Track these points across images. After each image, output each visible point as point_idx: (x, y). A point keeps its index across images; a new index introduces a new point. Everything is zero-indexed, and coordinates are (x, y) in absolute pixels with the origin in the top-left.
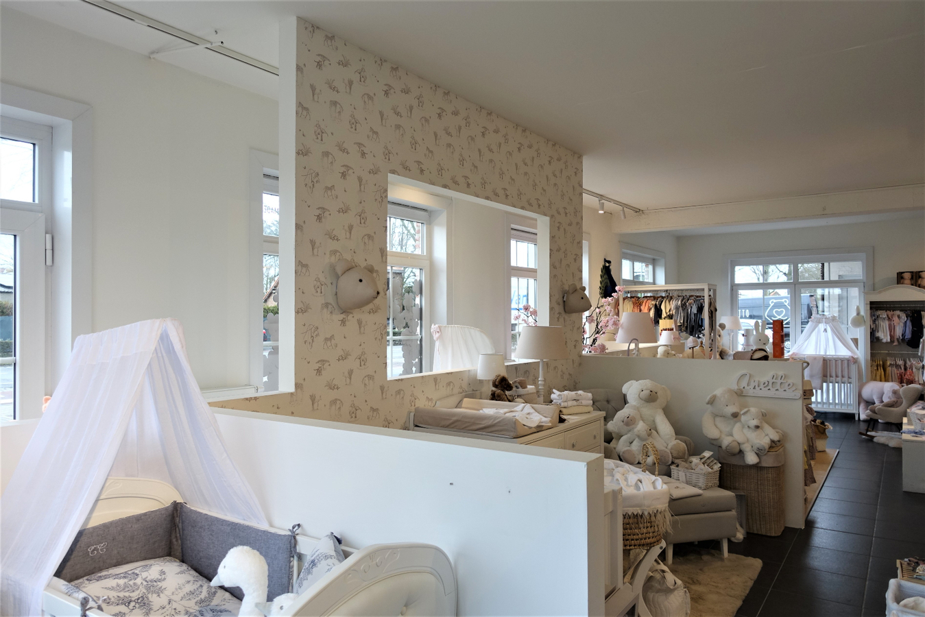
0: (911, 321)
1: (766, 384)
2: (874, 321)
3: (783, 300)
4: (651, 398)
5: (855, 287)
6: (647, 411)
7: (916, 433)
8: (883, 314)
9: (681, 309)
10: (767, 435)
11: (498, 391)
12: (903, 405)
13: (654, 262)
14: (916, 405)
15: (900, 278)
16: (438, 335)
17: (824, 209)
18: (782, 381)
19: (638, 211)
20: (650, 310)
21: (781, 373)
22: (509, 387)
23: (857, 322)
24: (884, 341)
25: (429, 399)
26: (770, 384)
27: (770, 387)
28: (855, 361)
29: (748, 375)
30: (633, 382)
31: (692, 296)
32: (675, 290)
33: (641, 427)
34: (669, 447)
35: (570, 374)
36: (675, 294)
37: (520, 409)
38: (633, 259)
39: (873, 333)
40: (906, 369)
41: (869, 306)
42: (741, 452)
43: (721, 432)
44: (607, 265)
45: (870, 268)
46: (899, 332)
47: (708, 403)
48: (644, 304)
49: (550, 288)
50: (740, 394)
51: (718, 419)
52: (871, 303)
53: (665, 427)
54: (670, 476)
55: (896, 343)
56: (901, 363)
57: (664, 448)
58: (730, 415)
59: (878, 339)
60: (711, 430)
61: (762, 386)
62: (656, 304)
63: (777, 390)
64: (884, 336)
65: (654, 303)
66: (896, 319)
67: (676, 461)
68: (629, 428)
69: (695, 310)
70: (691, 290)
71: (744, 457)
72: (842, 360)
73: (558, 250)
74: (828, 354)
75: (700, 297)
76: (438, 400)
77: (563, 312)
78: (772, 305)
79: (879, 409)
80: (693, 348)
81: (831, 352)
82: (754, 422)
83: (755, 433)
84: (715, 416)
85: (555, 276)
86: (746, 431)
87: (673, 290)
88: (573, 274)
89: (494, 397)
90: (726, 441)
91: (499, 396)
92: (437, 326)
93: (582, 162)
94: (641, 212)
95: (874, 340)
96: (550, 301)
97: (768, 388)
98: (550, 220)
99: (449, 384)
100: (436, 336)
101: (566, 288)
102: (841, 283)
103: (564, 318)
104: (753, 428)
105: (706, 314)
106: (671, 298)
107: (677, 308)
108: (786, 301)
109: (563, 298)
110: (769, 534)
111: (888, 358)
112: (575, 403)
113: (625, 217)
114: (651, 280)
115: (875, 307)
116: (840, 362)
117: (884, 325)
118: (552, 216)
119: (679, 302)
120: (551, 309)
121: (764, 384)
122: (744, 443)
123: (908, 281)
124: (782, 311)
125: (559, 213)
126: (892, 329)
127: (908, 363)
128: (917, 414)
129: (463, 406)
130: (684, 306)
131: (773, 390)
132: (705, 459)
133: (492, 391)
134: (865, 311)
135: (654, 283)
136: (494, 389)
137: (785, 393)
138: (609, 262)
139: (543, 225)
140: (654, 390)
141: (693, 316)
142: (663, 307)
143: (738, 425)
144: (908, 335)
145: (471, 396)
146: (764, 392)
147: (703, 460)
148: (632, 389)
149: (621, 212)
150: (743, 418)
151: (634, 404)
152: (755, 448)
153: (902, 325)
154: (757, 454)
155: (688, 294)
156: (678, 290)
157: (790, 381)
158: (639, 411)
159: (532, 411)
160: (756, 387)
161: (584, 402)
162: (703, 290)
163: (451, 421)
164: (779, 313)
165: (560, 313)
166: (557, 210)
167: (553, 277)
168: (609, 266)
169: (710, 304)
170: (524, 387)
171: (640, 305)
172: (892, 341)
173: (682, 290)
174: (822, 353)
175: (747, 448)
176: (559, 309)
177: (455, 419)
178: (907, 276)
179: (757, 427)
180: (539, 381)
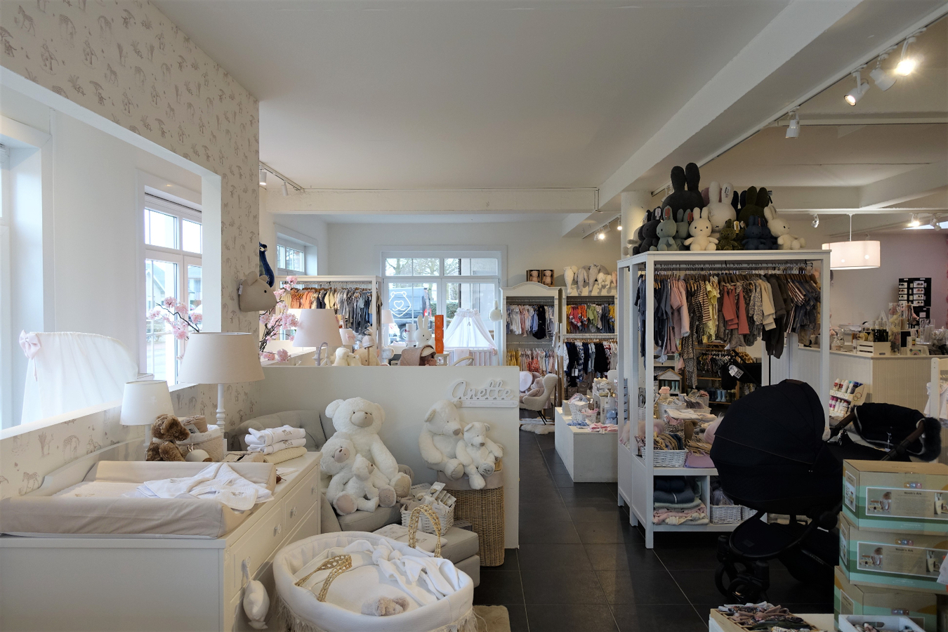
0: (538, 315)
1: (484, 393)
2: (509, 315)
3: (402, 293)
4: (366, 422)
5: (492, 282)
6: (362, 439)
7: (580, 424)
8: (516, 308)
9: (346, 303)
10: (491, 452)
11: (165, 444)
12: (544, 393)
13: (305, 250)
14: (573, 397)
15: (529, 275)
16: (33, 349)
17: (488, 205)
18: (500, 388)
19: (298, 189)
20: (311, 303)
21: (498, 380)
22: (183, 435)
23: (496, 316)
24: (517, 333)
25: (28, 476)
26: (488, 392)
27: (487, 396)
28: (495, 352)
29: (465, 383)
30: (340, 401)
31: (357, 289)
32: (339, 282)
33: (359, 462)
34: (393, 483)
35: (246, 394)
36: (339, 287)
37: (212, 474)
38: (288, 244)
39: (508, 326)
40: (532, 358)
41: (505, 301)
42: (465, 475)
43: (442, 453)
44: (263, 249)
45: (505, 265)
46: (528, 324)
47: (426, 421)
48: (304, 297)
49: (223, 277)
50: (459, 406)
51: (437, 438)
52: (508, 298)
53: (385, 459)
54: (400, 523)
55: (525, 335)
56: (529, 353)
57: (387, 486)
58: (451, 432)
59: (512, 331)
60: (434, 452)
61: (479, 395)
62: (318, 297)
63: (495, 398)
64: (517, 329)
65: (316, 295)
66: (526, 312)
67: (403, 500)
68: (342, 464)
69: (361, 304)
70: (356, 282)
71: (468, 480)
72: (485, 352)
73: (232, 225)
74: (469, 346)
75: (366, 290)
76: (48, 473)
77: (237, 308)
78: (392, 297)
79: (526, 399)
80: (368, 347)
81: (472, 345)
82: (479, 440)
83: (480, 452)
84: (434, 434)
85: (228, 260)
86: (469, 449)
87: (336, 282)
88: (249, 258)
89: (156, 454)
90: (451, 466)
91: (166, 452)
92: (32, 334)
93: (258, 110)
94: (302, 191)
95: (509, 332)
96: (222, 295)
97: (486, 397)
98: (222, 180)
99: (68, 441)
100: (29, 351)
101: (242, 277)
102: (475, 279)
103: (239, 318)
104: (478, 446)
105: (373, 309)
106: (335, 291)
107: (342, 302)
108: (404, 293)
109: (238, 290)
110: (493, 565)
111: (519, 349)
112: (282, 445)
113: (287, 194)
114: (301, 269)
115: (511, 301)
116: (483, 354)
117: (517, 318)
118: (224, 176)
119: (345, 296)
120: (224, 306)
121: (482, 392)
122: (469, 465)
123: (535, 279)
124: (401, 303)
125: (232, 172)
126: (523, 322)
127: (535, 353)
128: (576, 406)
129: (97, 476)
130: (349, 299)
131: (491, 398)
132: (438, 493)
133: (152, 443)
134: (502, 306)
135: (305, 273)
136: (155, 440)
137: (503, 401)
138: (265, 246)
139: (211, 187)
140: (369, 411)
141: (359, 310)
142: (326, 300)
143: (460, 444)
144: (535, 328)
145: (111, 456)
146: (482, 402)
147: (436, 495)
148: (340, 412)
149: (283, 188)
150: (466, 435)
151: (344, 431)
152: (481, 470)
153: (530, 318)
154: (482, 475)
155: (354, 286)
156: (342, 282)
157: (508, 388)
158: (351, 440)
159: (235, 475)
160: (474, 396)
161: (295, 442)
162: (370, 282)
163: (86, 520)
164: (399, 305)
165: (234, 312)
166: (230, 168)
167: (226, 261)
168: (265, 251)
169: (378, 298)
170: (202, 429)
171: (300, 297)
172: (523, 334)
173: (347, 282)
174: (465, 345)
175: (472, 470)
176: (233, 305)
177: (94, 515)
178: (535, 274)
179: (482, 444)
180: (216, 413)
